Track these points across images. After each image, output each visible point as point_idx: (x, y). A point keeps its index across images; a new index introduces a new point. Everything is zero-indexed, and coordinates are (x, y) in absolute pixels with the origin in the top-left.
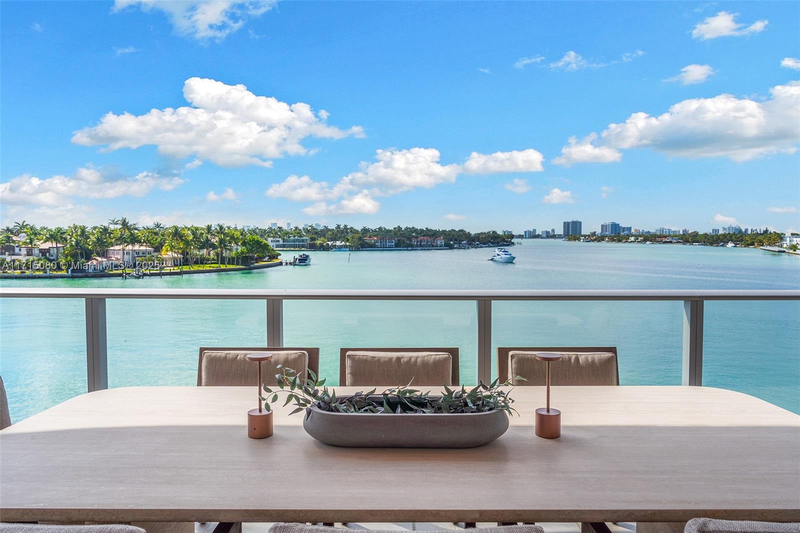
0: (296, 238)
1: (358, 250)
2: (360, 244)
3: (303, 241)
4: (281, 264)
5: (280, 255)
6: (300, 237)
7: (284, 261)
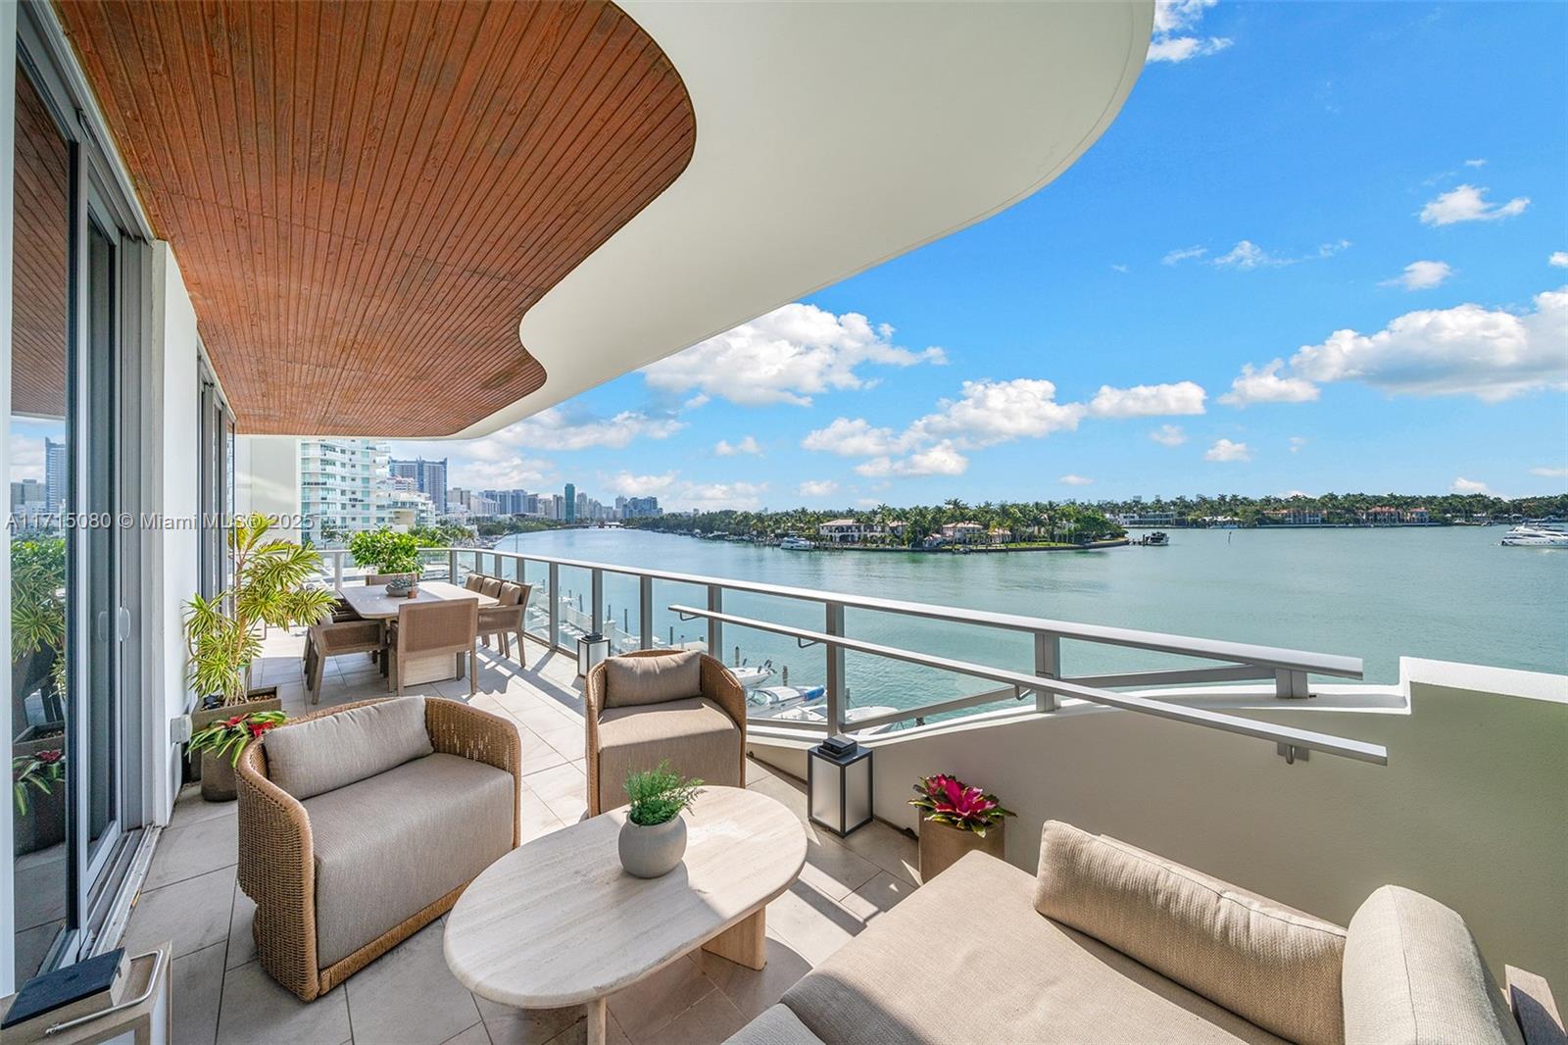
0: (1157, 513)
1: (1255, 527)
2: (1257, 520)
3: (1167, 516)
4: (1127, 543)
5: (1127, 533)
6: (1163, 511)
7: (1131, 540)
